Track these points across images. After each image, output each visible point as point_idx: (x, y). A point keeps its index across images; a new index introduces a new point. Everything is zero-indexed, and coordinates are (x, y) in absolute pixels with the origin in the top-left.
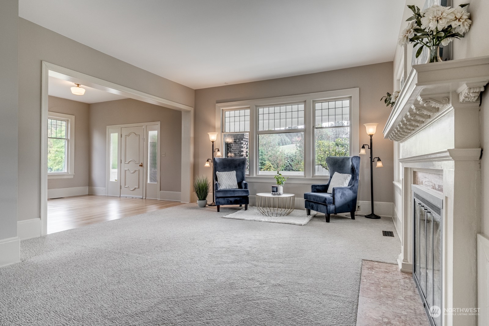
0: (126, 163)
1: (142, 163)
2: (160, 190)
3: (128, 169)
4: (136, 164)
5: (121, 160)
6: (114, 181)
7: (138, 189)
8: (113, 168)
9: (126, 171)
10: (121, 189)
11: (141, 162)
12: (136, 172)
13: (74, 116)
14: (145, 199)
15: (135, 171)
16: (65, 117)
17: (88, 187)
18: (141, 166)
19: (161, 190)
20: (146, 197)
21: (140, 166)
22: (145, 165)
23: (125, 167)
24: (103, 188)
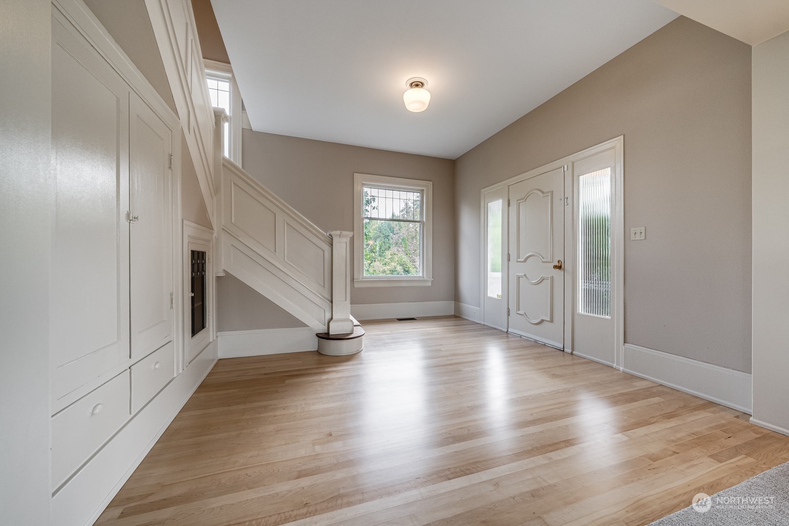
0: (519, 260)
1: (559, 261)
2: (625, 342)
3: (525, 275)
4: (543, 262)
5: (509, 254)
6: (496, 297)
7: (550, 324)
8: (494, 270)
9: (519, 278)
10: (509, 315)
11: (559, 257)
12: (545, 281)
13: (431, 183)
14: (572, 354)
15: (542, 280)
16: (418, 186)
17: (454, 302)
18: (560, 267)
19: (628, 339)
20: (573, 349)
21: (555, 267)
22: (568, 266)
23: (517, 269)
24: (476, 307)
